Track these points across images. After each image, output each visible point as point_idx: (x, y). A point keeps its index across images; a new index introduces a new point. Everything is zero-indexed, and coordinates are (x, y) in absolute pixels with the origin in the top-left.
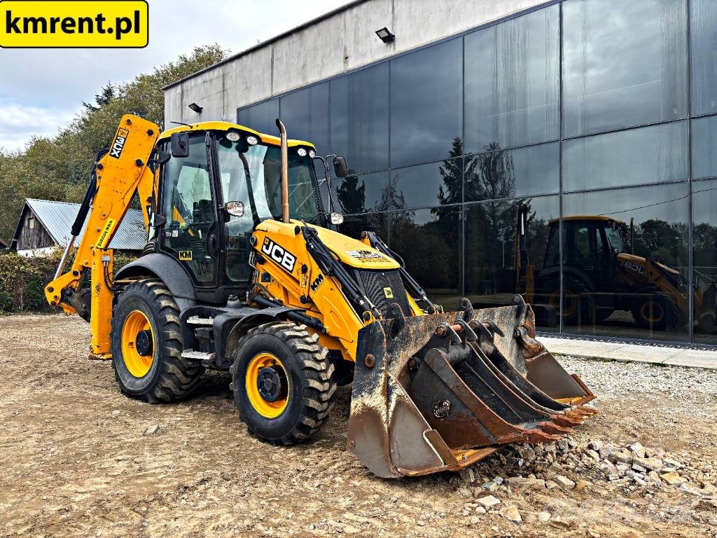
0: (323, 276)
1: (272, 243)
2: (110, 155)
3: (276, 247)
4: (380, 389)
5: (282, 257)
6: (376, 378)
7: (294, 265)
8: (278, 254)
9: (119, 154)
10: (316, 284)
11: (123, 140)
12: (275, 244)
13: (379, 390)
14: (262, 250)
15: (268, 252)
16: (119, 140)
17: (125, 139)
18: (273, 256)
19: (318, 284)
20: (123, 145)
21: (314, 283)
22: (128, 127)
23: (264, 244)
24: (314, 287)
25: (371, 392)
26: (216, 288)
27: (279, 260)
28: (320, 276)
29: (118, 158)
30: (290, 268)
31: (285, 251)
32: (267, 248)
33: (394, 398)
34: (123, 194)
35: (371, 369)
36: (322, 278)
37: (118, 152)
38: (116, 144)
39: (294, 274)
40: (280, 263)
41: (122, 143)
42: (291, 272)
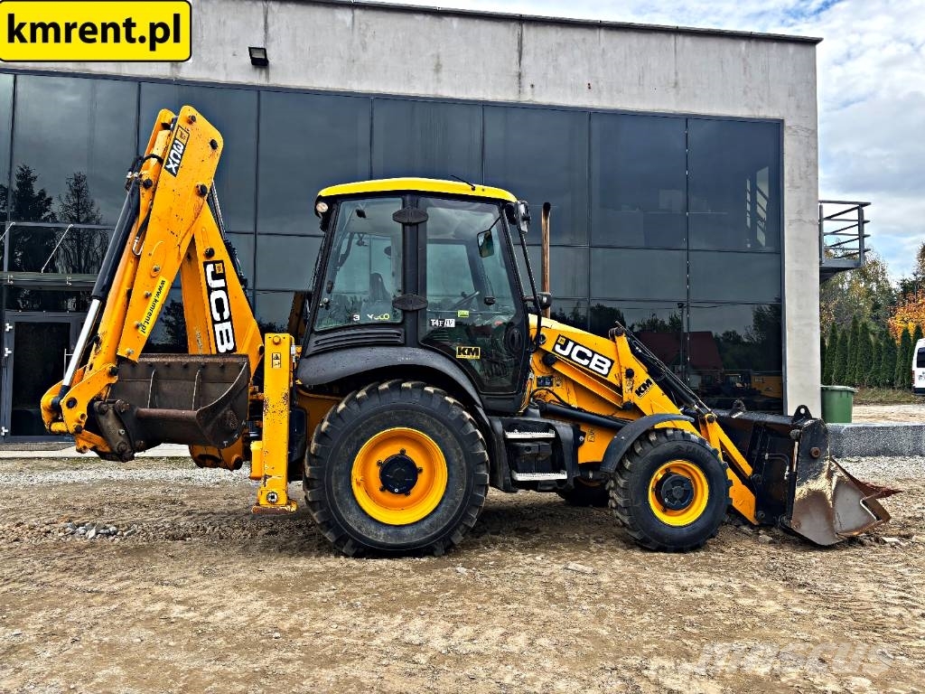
0: (652, 380)
1: (571, 344)
2: (165, 168)
3: (578, 348)
4: (825, 473)
5: (590, 359)
6: (822, 465)
7: (610, 368)
8: (581, 355)
9: (177, 169)
10: (642, 389)
11: (182, 147)
12: (576, 344)
13: (824, 475)
14: (554, 350)
15: (566, 353)
16: (177, 145)
17: (185, 146)
18: (574, 356)
19: (645, 389)
20: (182, 155)
21: (640, 388)
22: (189, 127)
23: (557, 343)
24: (639, 392)
25: (816, 478)
26: (516, 394)
27: (586, 362)
28: (648, 381)
29: (175, 175)
30: (605, 372)
31: (594, 353)
32: (564, 348)
33: (835, 479)
34: (180, 237)
35: (815, 459)
36: (651, 383)
37: (176, 165)
38: (173, 152)
39: (611, 378)
40: (587, 366)
41: (181, 152)
42: (606, 376)
